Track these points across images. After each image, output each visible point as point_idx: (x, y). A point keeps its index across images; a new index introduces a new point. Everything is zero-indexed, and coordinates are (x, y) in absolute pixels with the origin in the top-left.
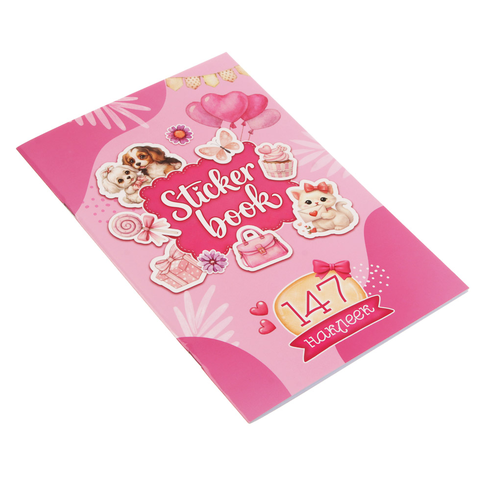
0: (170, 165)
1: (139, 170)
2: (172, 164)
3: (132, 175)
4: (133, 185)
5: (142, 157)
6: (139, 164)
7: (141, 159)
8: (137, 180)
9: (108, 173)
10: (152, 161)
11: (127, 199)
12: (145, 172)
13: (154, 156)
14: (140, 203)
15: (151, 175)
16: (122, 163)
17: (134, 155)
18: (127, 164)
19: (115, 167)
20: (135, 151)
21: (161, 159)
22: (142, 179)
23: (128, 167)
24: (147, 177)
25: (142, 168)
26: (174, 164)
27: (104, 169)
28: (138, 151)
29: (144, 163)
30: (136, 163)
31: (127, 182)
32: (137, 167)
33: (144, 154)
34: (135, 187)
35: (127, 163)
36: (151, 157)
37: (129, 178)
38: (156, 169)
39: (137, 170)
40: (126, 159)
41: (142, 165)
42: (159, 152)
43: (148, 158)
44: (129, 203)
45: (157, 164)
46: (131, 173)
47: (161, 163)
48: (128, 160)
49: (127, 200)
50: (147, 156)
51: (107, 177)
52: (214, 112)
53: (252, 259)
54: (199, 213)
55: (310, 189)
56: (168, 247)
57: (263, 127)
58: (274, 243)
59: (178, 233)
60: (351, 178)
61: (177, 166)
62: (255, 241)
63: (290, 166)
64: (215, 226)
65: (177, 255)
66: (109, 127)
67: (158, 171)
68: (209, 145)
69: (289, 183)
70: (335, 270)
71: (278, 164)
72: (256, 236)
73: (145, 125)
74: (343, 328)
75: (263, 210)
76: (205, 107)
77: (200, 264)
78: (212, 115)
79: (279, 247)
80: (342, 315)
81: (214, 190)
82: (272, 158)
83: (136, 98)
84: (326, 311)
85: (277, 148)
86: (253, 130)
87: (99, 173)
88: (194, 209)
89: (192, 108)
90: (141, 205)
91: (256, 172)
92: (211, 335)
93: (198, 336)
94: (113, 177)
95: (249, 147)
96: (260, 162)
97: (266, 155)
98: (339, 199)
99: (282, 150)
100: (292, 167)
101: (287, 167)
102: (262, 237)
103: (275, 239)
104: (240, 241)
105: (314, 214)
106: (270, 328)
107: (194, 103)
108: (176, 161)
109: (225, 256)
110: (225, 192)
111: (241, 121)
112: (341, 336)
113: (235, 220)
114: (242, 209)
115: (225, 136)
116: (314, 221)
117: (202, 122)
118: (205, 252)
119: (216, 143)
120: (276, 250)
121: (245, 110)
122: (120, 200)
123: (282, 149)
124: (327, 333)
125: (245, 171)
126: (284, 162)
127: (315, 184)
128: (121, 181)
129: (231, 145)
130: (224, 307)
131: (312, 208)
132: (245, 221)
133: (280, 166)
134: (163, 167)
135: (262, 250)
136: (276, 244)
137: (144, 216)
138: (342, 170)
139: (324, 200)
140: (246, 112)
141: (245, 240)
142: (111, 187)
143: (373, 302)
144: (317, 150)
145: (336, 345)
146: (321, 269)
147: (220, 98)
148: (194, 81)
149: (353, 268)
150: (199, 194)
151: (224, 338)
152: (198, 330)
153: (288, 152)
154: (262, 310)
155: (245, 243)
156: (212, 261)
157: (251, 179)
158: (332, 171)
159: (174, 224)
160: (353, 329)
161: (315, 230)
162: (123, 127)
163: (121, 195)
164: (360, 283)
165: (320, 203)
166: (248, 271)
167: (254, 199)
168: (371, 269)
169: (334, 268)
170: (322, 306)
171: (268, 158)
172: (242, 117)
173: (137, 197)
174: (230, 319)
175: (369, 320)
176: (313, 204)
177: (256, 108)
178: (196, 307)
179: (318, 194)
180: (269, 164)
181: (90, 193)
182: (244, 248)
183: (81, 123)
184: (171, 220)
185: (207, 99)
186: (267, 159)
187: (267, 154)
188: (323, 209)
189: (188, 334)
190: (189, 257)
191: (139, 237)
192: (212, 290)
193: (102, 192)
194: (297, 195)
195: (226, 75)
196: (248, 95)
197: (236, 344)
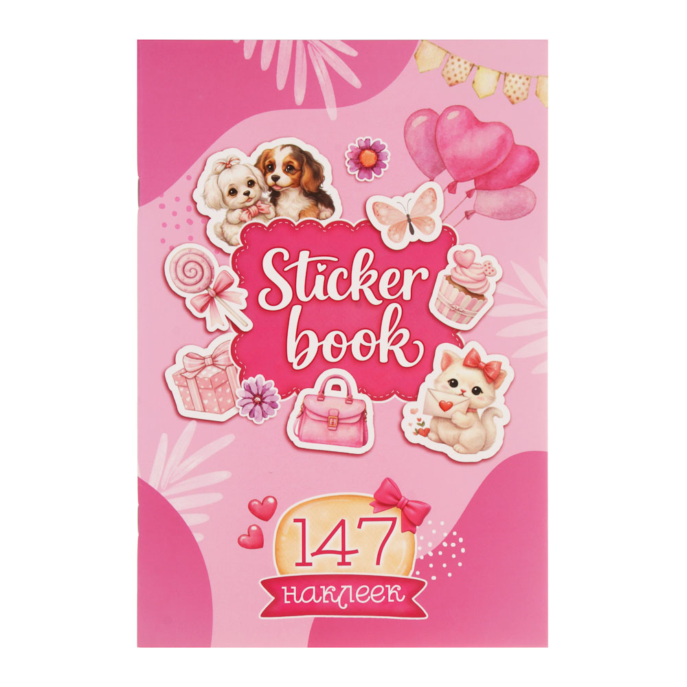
0: (317, 205)
1: (270, 188)
2: (320, 206)
3: (254, 192)
4: (245, 209)
5: (288, 168)
6: (276, 178)
7: (284, 171)
8: (255, 204)
9: (226, 168)
10: (296, 184)
11: (222, 228)
12: (275, 196)
13: (307, 175)
14: (232, 245)
15: (278, 208)
16: (255, 162)
17: (281, 157)
18: (259, 169)
19: (242, 163)
20: (288, 151)
21: (312, 188)
22: (263, 206)
23: (257, 174)
24: (272, 209)
25: (275, 188)
26: (323, 208)
27: (225, 157)
28: (291, 155)
29: (285, 180)
30: (274, 173)
31: (241, 198)
32: (270, 181)
33: (295, 164)
34: (245, 216)
35: (261, 167)
36: (300, 177)
37: (247, 194)
38: (293, 201)
39: (266, 188)
40: (266, 159)
41: (279, 182)
42: (317, 175)
43: (295, 177)
44: (218, 236)
45: (300, 192)
46: (256, 187)
47: (307, 194)
48: (267, 163)
49: (219, 230)
50: (298, 171)
51: (219, 174)
52: (445, 146)
53: (312, 427)
54: (296, 310)
55: (473, 362)
56: (221, 339)
57: (492, 216)
58: (357, 419)
59: (246, 325)
60: (542, 379)
61: (326, 212)
62: (335, 402)
63: (475, 308)
64: (304, 343)
65: (221, 360)
66: (281, 85)
67: (293, 206)
68: (393, 202)
69: (453, 336)
70: (402, 510)
71: (463, 293)
72: (343, 394)
73: (332, 111)
74: (345, 599)
75: (384, 358)
76: (439, 129)
77: (240, 391)
78: (438, 150)
79: (359, 430)
80: (356, 580)
81: (344, 284)
82: (463, 278)
83: (354, 53)
84: (343, 563)
85: (483, 265)
86: (474, 212)
87: (214, 159)
88: (295, 300)
89: (421, 119)
90: (231, 250)
91: (423, 289)
92: (178, 504)
93: (164, 494)
94: (229, 178)
95: (448, 237)
96: (441, 275)
97: (458, 269)
98: (499, 403)
99: (487, 273)
100: (478, 311)
101: (470, 307)
102: (350, 400)
103: (363, 415)
104: (315, 391)
105: (445, 407)
106: (255, 542)
107: (430, 111)
108: (329, 203)
109: (279, 401)
110: (356, 297)
111: (470, 185)
112: (334, 610)
113: (335, 351)
114: (358, 339)
115: (428, 200)
116: (436, 418)
117: (414, 156)
118: (260, 377)
119: (405, 204)
120: (353, 432)
121: (490, 169)
122: (210, 225)
123: (489, 271)
124: (319, 594)
125: (409, 276)
126: (473, 295)
127: (485, 359)
128: (233, 192)
129: (423, 221)
130: (224, 475)
131: (451, 395)
132: (348, 362)
133: (462, 298)
134: (305, 203)
135: (333, 421)
136: (358, 424)
137: (224, 270)
138: (543, 358)
139: (477, 391)
140: (489, 173)
141: (323, 392)
142: (214, 195)
143: (410, 586)
144: (535, 302)
145: (315, 618)
146: (387, 497)
147: (473, 123)
148: (459, 69)
149: (428, 521)
150: (320, 279)
151: (190, 520)
152: (169, 486)
153: (492, 280)
154: (264, 511)
155: (321, 396)
156: (258, 398)
157: (407, 297)
158: (525, 352)
159: (252, 309)
160: (355, 609)
161: (425, 433)
162: (299, 97)
163: (218, 217)
164: (418, 548)
165: (469, 393)
166: (292, 443)
167: (385, 332)
168: (449, 539)
169: (404, 506)
170: (344, 553)
171: (458, 276)
172: (476, 180)
173: (235, 233)
174: (216, 497)
175: (385, 609)
176: (457, 390)
177: (509, 174)
178: (189, 453)
179: (476, 377)
180: (451, 286)
181: (180, 186)
182: (313, 404)
183: (248, 55)
184: (252, 300)
185: (453, 115)
186: (455, 275)
187: (461, 266)
188: (464, 406)
189: (153, 483)
190: (234, 372)
191: (193, 300)
192: (227, 440)
193: (197, 196)
194: (448, 361)
195: (516, 85)
196: (517, 142)
197: (198, 538)
